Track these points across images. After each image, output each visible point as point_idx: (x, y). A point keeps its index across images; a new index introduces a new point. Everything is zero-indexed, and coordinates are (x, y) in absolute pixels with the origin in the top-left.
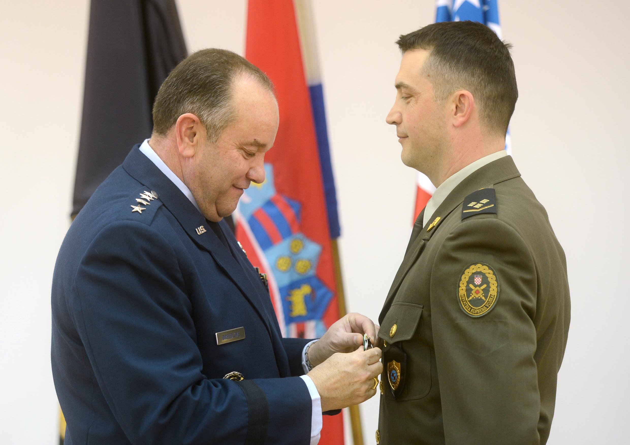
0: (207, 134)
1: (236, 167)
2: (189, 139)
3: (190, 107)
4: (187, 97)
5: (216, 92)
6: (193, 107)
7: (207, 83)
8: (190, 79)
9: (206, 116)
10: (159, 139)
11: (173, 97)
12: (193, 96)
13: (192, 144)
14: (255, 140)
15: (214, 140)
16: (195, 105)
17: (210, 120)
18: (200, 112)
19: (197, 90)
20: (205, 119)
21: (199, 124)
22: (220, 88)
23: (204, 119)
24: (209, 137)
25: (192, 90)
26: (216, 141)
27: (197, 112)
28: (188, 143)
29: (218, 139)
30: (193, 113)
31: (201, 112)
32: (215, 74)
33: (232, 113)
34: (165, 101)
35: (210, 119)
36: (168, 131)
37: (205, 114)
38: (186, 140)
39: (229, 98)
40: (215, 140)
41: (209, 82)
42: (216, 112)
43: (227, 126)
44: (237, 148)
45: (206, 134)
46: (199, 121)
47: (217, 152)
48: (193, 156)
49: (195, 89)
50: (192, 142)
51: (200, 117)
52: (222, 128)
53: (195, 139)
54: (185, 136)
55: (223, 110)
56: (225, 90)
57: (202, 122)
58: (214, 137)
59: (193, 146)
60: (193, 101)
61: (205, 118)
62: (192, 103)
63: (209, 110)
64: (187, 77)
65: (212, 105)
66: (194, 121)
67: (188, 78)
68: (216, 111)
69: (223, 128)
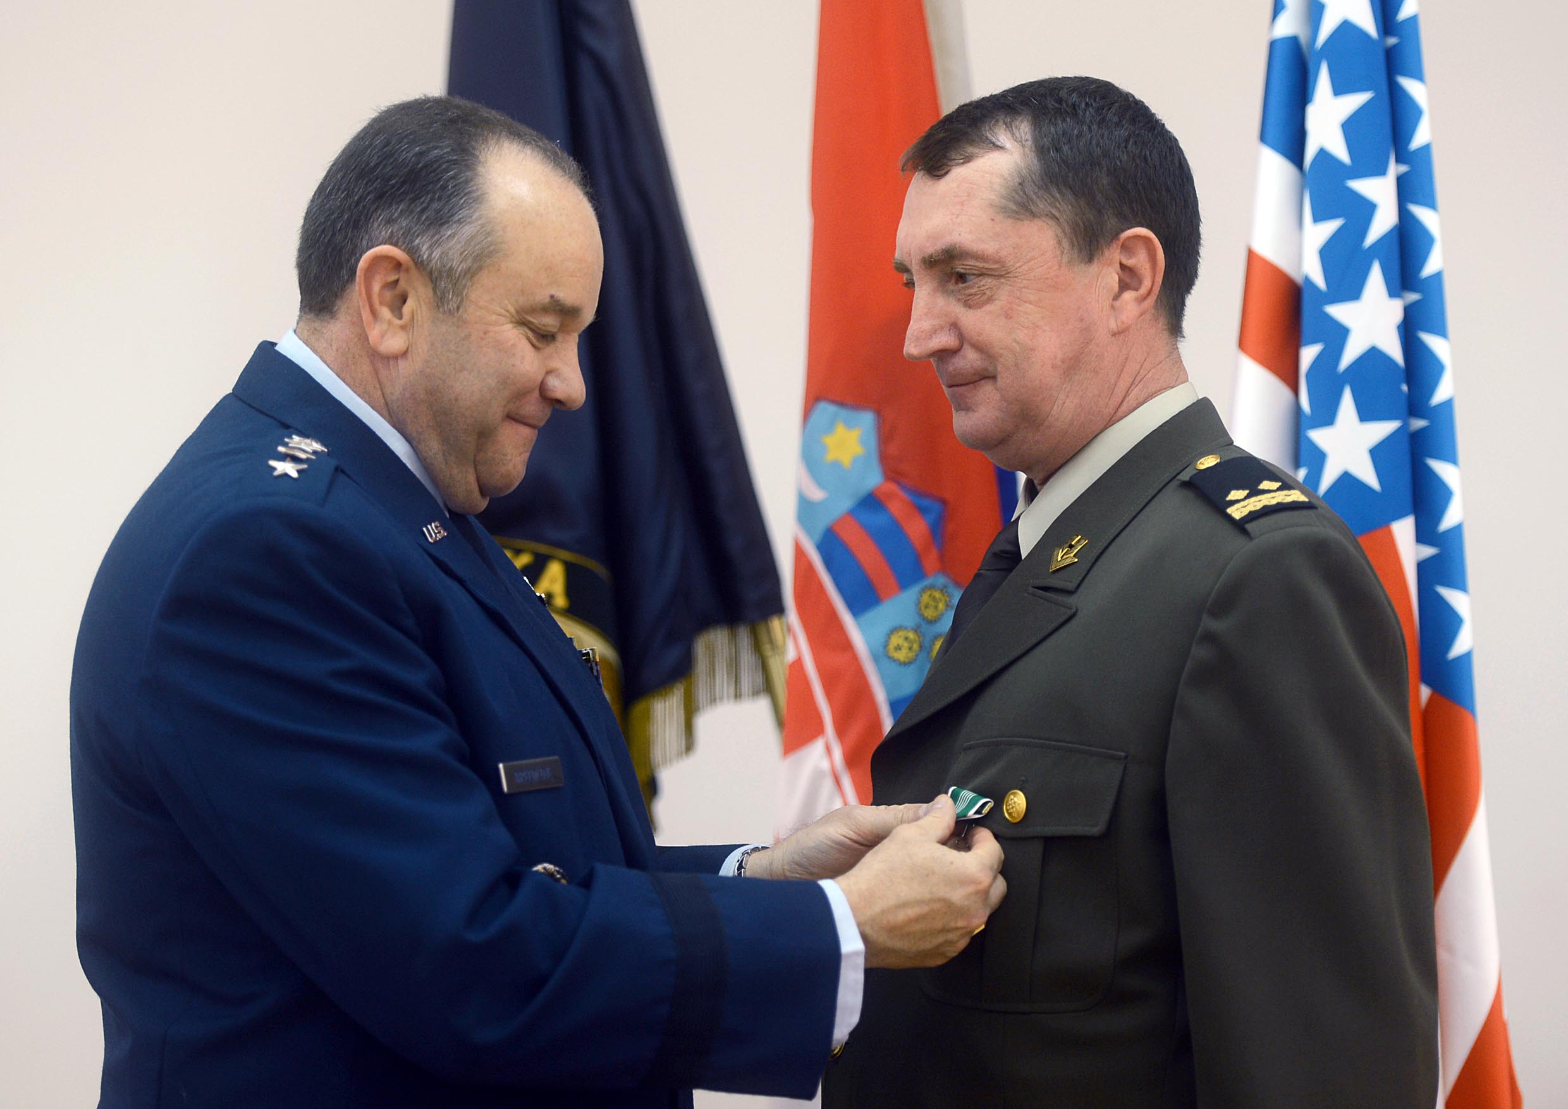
0: (435, 292)
1: (513, 365)
2: (392, 311)
3: (385, 233)
4: (376, 209)
5: (444, 188)
6: (392, 231)
7: (421, 169)
8: (377, 165)
9: (427, 249)
10: (317, 324)
11: (340, 217)
12: (390, 205)
13: (398, 322)
14: (552, 297)
15: (453, 305)
16: (396, 227)
17: (436, 258)
18: (412, 241)
19: (398, 189)
20: (425, 257)
21: (414, 272)
22: (453, 178)
23: (423, 257)
24: (440, 300)
25: (387, 192)
26: (458, 308)
27: (404, 243)
28: (390, 323)
29: (462, 301)
30: (395, 245)
31: (414, 241)
32: (436, 148)
33: (489, 234)
34: (323, 231)
35: (436, 254)
36: (338, 302)
37: (424, 244)
38: (385, 313)
39: (479, 200)
40: (455, 306)
41: (425, 166)
42: (450, 235)
43: (480, 268)
44: (512, 322)
45: (431, 293)
46: (411, 263)
47: (463, 335)
48: (405, 354)
49: (393, 186)
50: (400, 318)
51: (412, 251)
52: (469, 276)
53: (407, 309)
54: (381, 303)
55: (467, 230)
56: (467, 182)
57: (420, 264)
58: (452, 298)
59: (403, 328)
60: (392, 215)
61: (424, 253)
62: (390, 221)
63: (431, 233)
64: (368, 164)
65: (440, 221)
66: (398, 265)
67: (372, 164)
68: (449, 233)
69: (471, 273)
